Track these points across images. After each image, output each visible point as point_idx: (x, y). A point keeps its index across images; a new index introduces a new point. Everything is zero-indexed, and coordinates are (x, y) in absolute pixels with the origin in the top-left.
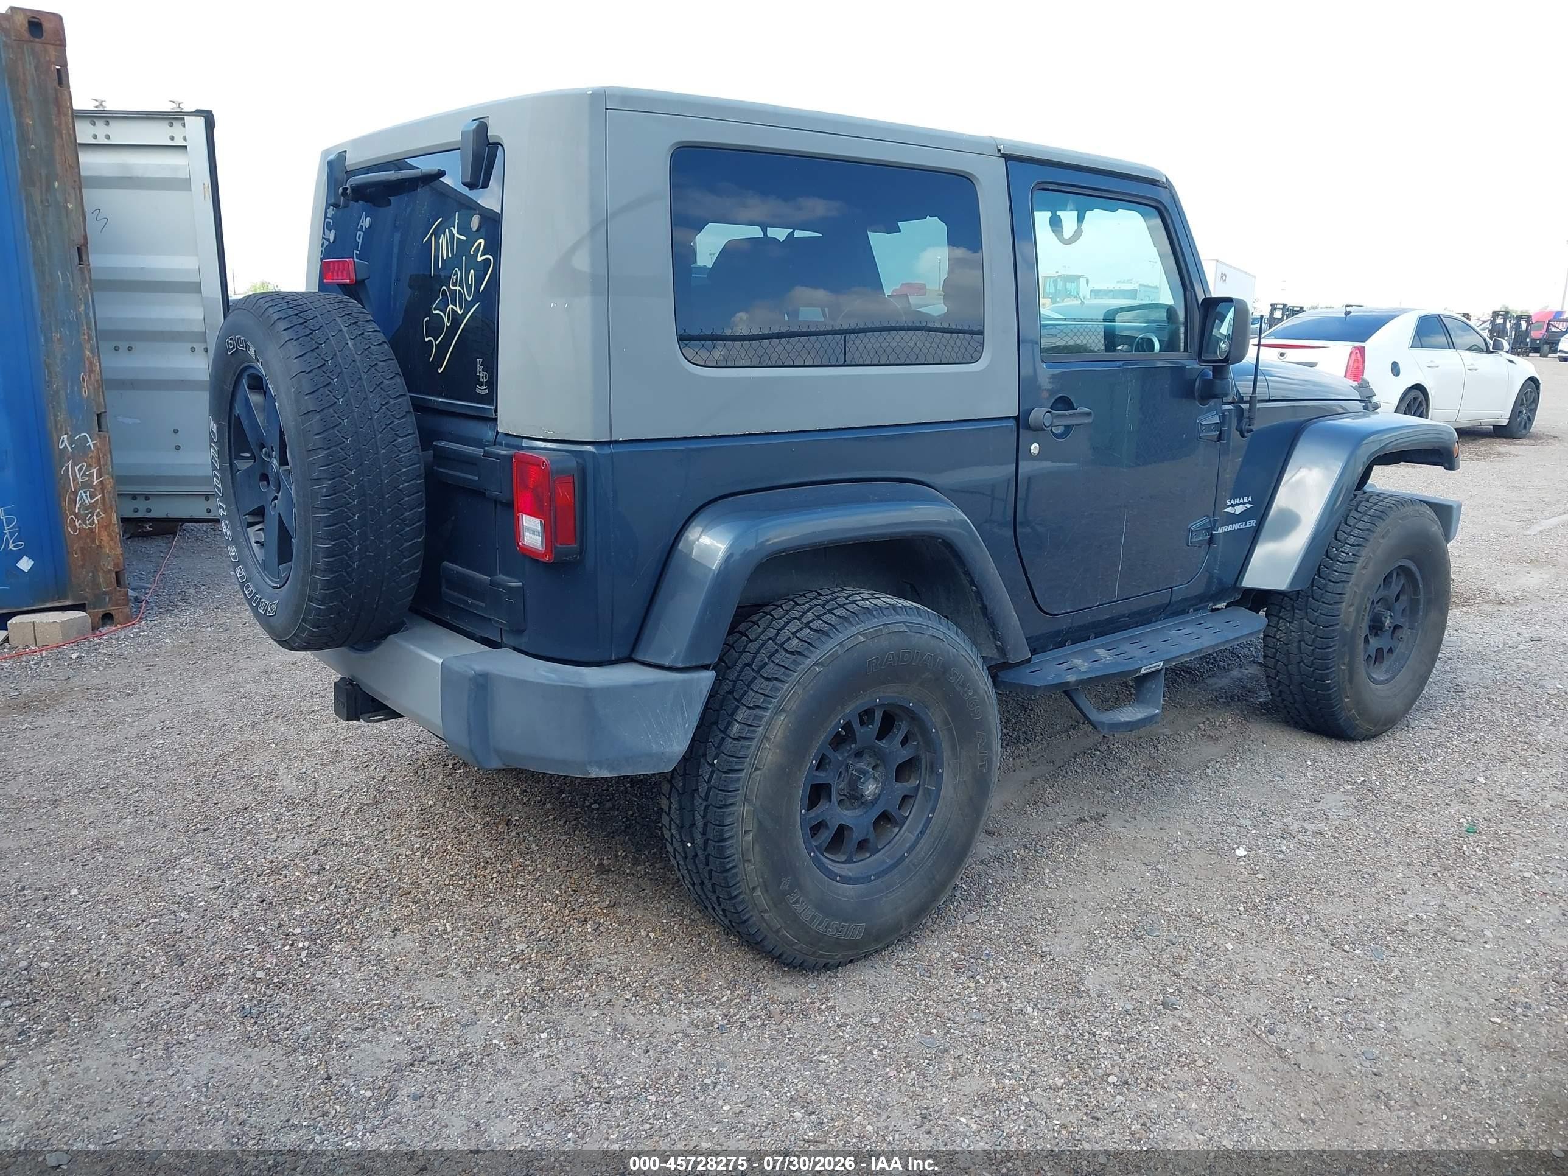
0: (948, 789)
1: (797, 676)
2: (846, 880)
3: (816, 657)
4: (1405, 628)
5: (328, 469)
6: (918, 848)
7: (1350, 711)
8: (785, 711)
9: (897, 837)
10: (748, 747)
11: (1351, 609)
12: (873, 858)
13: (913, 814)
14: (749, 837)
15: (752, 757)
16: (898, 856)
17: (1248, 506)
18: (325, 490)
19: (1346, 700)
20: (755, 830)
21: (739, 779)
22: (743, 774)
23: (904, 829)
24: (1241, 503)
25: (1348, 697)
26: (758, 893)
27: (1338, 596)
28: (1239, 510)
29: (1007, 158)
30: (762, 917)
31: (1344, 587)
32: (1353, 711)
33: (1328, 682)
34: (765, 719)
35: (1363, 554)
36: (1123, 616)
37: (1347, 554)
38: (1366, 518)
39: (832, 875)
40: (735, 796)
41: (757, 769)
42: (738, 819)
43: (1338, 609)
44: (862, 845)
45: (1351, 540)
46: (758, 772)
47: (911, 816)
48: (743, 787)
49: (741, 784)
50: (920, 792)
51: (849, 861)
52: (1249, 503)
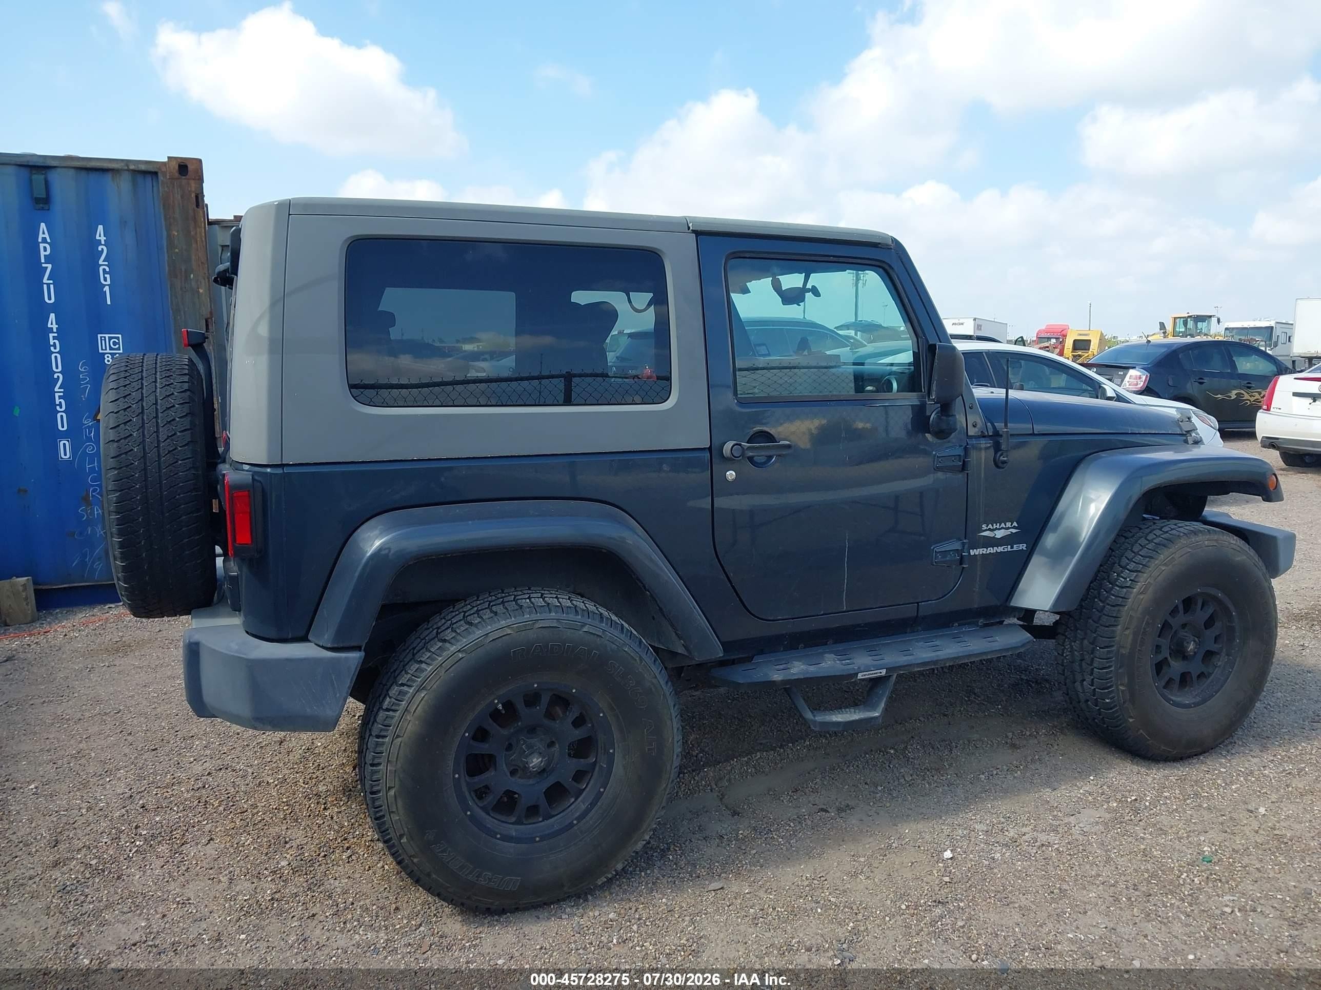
0: (618, 769)
1: (441, 660)
2: (507, 838)
3: (460, 645)
4: (1223, 654)
5: (118, 484)
6: (588, 818)
7: (1137, 731)
8: (426, 690)
9: (573, 806)
10: (392, 718)
11: (1127, 632)
12: (546, 822)
13: (590, 788)
14: (392, 793)
15: (395, 725)
16: (567, 823)
17: (1014, 531)
18: (115, 499)
19: (1131, 720)
20: (397, 786)
21: (383, 744)
22: (387, 740)
23: (580, 799)
24: (1002, 528)
25: (1131, 717)
26: (404, 840)
27: (1113, 619)
28: (999, 534)
29: (698, 233)
30: (412, 861)
31: (1119, 610)
32: (1141, 731)
33: (1107, 701)
34: (409, 695)
35: (1142, 579)
36: (859, 625)
37: (1125, 579)
38: (1150, 546)
39: (492, 833)
40: (380, 757)
41: (398, 736)
42: (382, 777)
43: (1113, 632)
44: (533, 811)
45: (1132, 566)
46: (399, 739)
47: (588, 789)
48: (386, 750)
49: (385, 747)
50: (597, 769)
51: (518, 822)
52: (1014, 527)
